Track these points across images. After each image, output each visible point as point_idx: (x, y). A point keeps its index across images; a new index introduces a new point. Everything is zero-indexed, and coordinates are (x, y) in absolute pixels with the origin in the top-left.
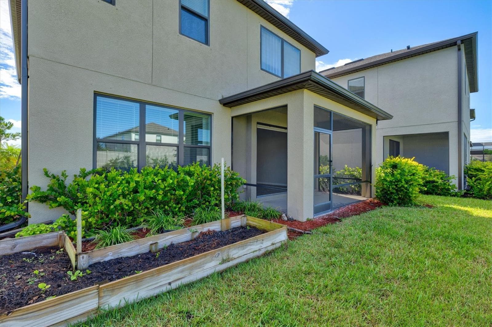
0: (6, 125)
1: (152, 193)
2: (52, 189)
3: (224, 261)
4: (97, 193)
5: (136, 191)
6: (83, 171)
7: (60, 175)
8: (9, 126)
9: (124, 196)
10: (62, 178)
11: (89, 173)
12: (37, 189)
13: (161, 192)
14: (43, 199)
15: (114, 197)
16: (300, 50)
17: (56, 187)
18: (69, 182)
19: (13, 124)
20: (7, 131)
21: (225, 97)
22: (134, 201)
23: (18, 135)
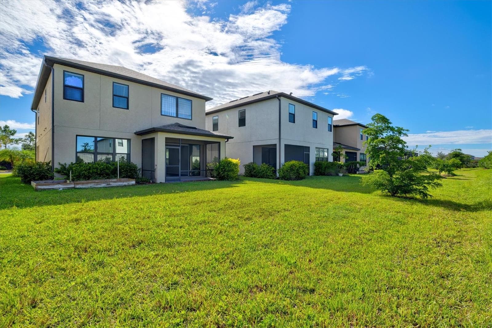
0: (11, 132)
1: (95, 170)
2: (61, 168)
3: (108, 185)
4: (76, 169)
5: (90, 169)
6: (72, 163)
7: (64, 164)
8: (13, 133)
9: (85, 171)
10: (65, 165)
11: (74, 164)
12: (57, 169)
13: (99, 170)
14: (58, 172)
15: (82, 171)
16: (192, 101)
17: (63, 168)
18: (67, 167)
19: (16, 131)
20: (12, 137)
21: (137, 131)
22: (89, 173)
23: (20, 140)
